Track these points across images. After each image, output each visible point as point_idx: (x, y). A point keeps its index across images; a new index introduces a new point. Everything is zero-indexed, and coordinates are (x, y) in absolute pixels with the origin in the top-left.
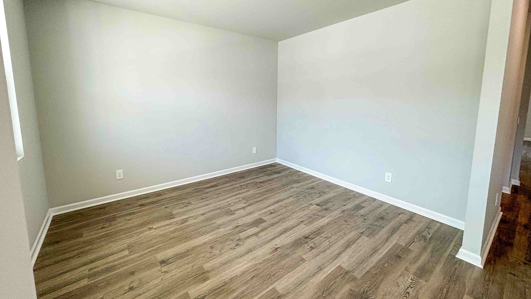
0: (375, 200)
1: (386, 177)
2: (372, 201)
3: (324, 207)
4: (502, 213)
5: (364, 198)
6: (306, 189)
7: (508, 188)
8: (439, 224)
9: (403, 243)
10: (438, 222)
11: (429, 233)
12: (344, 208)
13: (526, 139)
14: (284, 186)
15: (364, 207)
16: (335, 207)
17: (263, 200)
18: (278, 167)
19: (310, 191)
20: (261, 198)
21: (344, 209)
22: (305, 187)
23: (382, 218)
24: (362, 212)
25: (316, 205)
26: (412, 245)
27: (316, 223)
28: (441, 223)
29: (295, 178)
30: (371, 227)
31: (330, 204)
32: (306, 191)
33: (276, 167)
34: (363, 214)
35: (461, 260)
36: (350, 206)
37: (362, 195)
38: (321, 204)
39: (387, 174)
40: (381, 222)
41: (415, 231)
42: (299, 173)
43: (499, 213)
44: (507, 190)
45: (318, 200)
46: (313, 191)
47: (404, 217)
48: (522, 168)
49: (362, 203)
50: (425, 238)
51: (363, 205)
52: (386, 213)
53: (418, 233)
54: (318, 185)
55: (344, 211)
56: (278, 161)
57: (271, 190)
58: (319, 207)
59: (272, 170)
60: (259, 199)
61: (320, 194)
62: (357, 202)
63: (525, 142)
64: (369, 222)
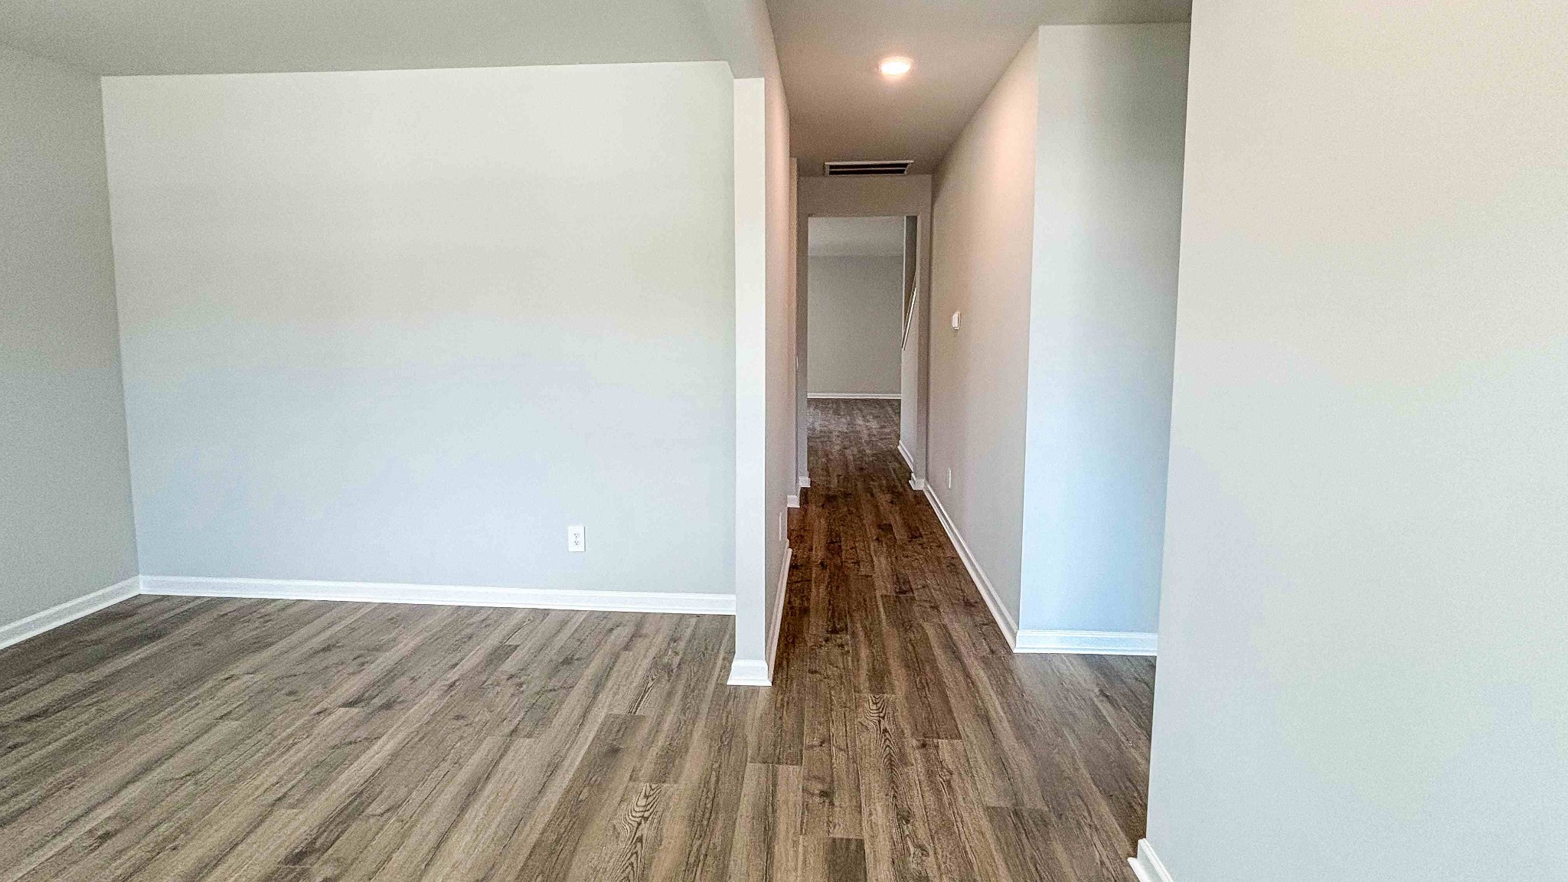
0: (546, 613)
1: (572, 539)
2: (538, 621)
3: (377, 702)
4: (791, 550)
5: (514, 620)
6: (299, 663)
7: (795, 497)
8: (693, 621)
9: (621, 710)
10: (691, 615)
11: (677, 654)
12: (453, 676)
13: (810, 396)
14: (182, 686)
15: (516, 647)
16: (422, 684)
17: (44, 798)
18: (145, 616)
19: (318, 663)
20: (36, 792)
21: (451, 681)
22: (295, 655)
23: (568, 661)
24: (509, 666)
25: (345, 705)
26: (642, 703)
27: (343, 778)
28: (698, 616)
29: (243, 633)
30: (539, 703)
31: (403, 681)
32: (302, 668)
33: (136, 618)
34: (513, 671)
35: (736, 687)
36: (473, 658)
37: (508, 612)
38: (367, 695)
39: (572, 530)
40: (565, 673)
41: (646, 663)
42: (269, 609)
43: (787, 552)
44: (794, 502)
45: (352, 687)
46: (333, 657)
47: (622, 634)
48: (811, 451)
49: (509, 636)
50: (669, 670)
51: (511, 642)
52: (579, 640)
53: (655, 664)
54: (354, 630)
55: (452, 685)
56: (144, 585)
57: (105, 732)
58: (357, 710)
59: (111, 635)
60: (23, 801)
61: (361, 660)
62: (493, 640)
63: (810, 401)
64: (535, 686)
